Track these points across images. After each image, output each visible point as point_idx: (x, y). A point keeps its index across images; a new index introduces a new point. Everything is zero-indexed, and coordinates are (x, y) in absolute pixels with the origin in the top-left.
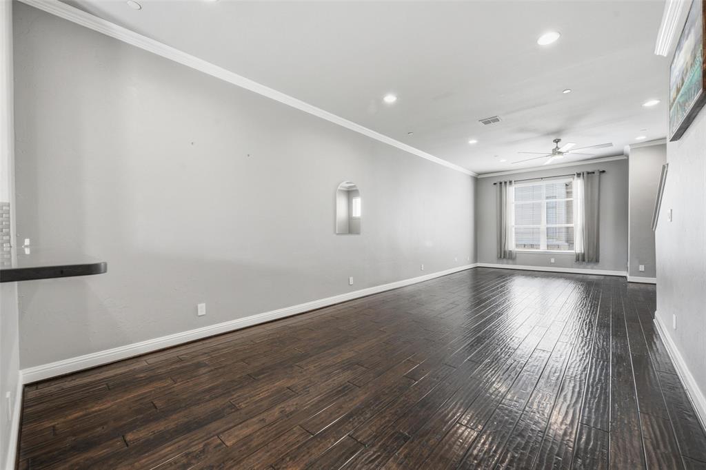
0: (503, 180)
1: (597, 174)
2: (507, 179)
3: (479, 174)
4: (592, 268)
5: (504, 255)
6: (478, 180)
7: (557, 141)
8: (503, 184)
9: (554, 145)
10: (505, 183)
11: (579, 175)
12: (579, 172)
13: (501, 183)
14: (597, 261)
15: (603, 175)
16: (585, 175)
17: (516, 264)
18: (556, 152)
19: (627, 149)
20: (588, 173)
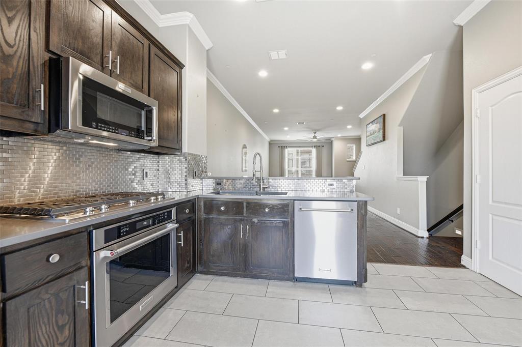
0: (283, 145)
3: (271, 141)
6: (271, 145)
7: (315, 133)
9: (314, 135)
11: (314, 147)
18: (315, 138)
20: (320, 146)
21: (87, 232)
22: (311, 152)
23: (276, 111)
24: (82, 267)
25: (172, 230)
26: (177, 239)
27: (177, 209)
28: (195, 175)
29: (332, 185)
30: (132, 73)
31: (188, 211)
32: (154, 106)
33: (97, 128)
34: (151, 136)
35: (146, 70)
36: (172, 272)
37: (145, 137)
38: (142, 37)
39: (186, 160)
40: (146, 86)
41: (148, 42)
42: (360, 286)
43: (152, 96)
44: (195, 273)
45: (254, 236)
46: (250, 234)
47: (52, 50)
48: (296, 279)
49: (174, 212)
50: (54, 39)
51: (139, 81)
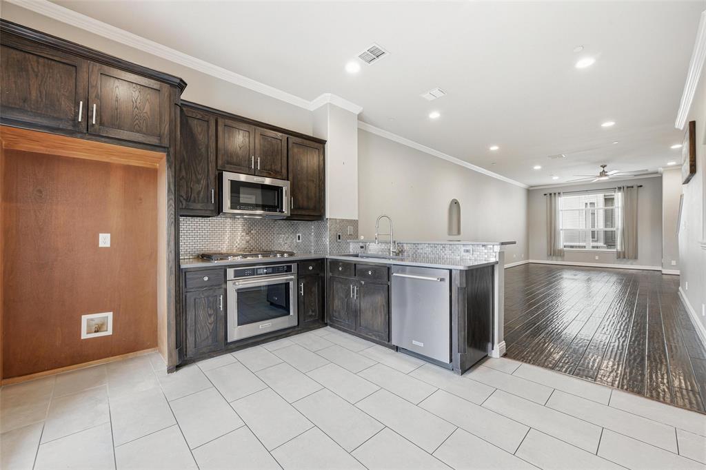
0: (552, 192)
1: (635, 188)
2: (557, 192)
3: (532, 187)
4: (632, 264)
5: (554, 252)
6: (530, 192)
7: (604, 167)
8: (553, 195)
9: (602, 169)
10: (555, 194)
11: (620, 188)
12: (619, 186)
13: (551, 194)
14: (636, 258)
15: (640, 188)
16: (625, 189)
17: (563, 261)
18: (603, 174)
19: (661, 169)
20: (628, 187)
21: (224, 269)
22: (613, 199)
24: (221, 288)
25: (291, 279)
26: (299, 289)
27: (298, 265)
28: (339, 238)
29: (467, 251)
30: (271, 165)
31: (311, 268)
32: (286, 186)
33: (240, 209)
34: (282, 208)
35: (285, 159)
36: (291, 313)
37: (278, 210)
38: (280, 134)
39: (328, 225)
40: (284, 171)
41: (287, 136)
42: (458, 373)
43: (290, 178)
44: (326, 325)
45: (362, 298)
46: (359, 295)
47: (219, 168)
48: (397, 349)
49: (294, 266)
50: (220, 162)
51: (279, 169)
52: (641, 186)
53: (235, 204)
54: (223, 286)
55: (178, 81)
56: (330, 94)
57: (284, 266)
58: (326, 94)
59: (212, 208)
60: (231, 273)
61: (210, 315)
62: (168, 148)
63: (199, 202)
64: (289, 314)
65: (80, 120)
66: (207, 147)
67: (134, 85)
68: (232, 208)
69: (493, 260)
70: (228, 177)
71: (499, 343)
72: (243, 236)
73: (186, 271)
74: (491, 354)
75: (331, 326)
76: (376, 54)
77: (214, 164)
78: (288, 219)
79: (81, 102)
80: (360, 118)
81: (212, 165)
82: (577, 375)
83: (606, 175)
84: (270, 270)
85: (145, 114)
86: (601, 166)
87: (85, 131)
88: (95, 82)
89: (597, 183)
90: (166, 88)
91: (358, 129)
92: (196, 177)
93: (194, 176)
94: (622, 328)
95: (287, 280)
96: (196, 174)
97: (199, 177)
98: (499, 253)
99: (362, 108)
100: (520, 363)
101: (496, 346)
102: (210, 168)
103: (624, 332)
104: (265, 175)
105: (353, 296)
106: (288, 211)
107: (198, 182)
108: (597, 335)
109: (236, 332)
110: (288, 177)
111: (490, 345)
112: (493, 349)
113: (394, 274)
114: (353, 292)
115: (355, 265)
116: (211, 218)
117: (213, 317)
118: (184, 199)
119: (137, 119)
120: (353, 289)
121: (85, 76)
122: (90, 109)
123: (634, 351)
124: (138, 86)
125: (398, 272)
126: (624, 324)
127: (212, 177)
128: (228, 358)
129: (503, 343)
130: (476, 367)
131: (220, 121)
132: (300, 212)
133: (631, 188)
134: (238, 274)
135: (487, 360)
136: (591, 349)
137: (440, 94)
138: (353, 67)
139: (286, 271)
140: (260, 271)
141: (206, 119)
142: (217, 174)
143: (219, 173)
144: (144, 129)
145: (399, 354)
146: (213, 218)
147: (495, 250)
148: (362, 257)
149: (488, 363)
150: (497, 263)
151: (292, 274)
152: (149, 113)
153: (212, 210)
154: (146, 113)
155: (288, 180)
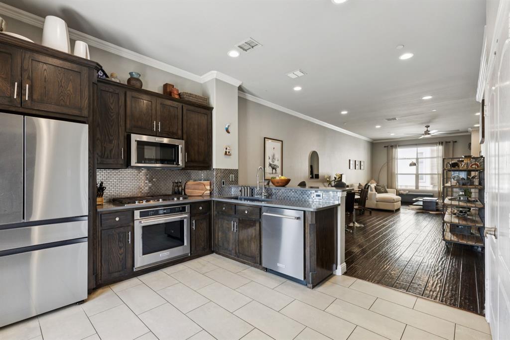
0: (389, 145)
1: (452, 143)
2: (394, 144)
3: (375, 140)
6: (374, 145)
10: (392, 146)
11: (440, 143)
12: (440, 141)
16: (444, 144)
18: (427, 132)
19: (470, 130)
20: (446, 142)
21: (132, 211)
23: (344, 113)
24: (130, 226)
25: (185, 218)
26: (191, 224)
27: (190, 206)
28: (223, 184)
29: (319, 196)
30: (169, 128)
31: (201, 208)
32: (181, 145)
33: (144, 163)
34: (178, 162)
35: (180, 122)
36: (185, 243)
37: (175, 163)
38: (177, 103)
39: (214, 173)
40: (180, 132)
41: (182, 104)
42: (310, 288)
43: (185, 137)
44: (212, 252)
45: (240, 231)
46: (238, 229)
47: (127, 131)
48: (266, 270)
49: (187, 208)
50: (128, 126)
51: (175, 131)
52: (456, 142)
53: (140, 159)
54: (131, 224)
55: (95, 65)
56: (216, 72)
57: (179, 208)
58: (213, 72)
59: (121, 162)
60: (137, 214)
61: (120, 248)
62: (87, 117)
63: (111, 158)
64: (183, 244)
65: (15, 97)
66: (118, 114)
67: (60, 69)
68: (138, 162)
69: (337, 203)
70: (135, 138)
71: (341, 264)
72: (146, 183)
73: (102, 214)
74: (336, 272)
75: (216, 253)
76: (251, 45)
77: (123, 128)
78: (183, 169)
79: (16, 83)
80: (240, 89)
81: (122, 129)
82: (395, 287)
83: (429, 134)
84: (169, 211)
85: (69, 92)
86: (426, 127)
87: (20, 106)
88: (27, 66)
89: (423, 139)
90: (85, 71)
91: (239, 97)
92: (109, 137)
93: (107, 137)
94: (433, 252)
95: (181, 218)
96: (108, 136)
97: (111, 138)
98: (341, 197)
99: (241, 82)
100: (355, 279)
101: (339, 267)
102: (120, 131)
103: (434, 255)
104: (164, 135)
105: (234, 229)
106: (183, 163)
107: (111, 142)
108: (414, 257)
109: (141, 260)
110: (183, 136)
111: (335, 266)
112: (336, 269)
113: (264, 214)
114: (234, 227)
115: (235, 205)
116: (120, 170)
117: (123, 248)
118: (99, 156)
119: (62, 95)
120: (234, 224)
121: (19, 61)
122: (23, 88)
123: (438, 269)
124: (63, 69)
125: (267, 212)
126: (435, 248)
127: (122, 138)
128: (134, 281)
129: (344, 264)
130: (323, 283)
131: (129, 94)
132: (192, 164)
133: (448, 142)
134: (143, 215)
135: (332, 277)
136: (407, 268)
137: (301, 74)
138: (234, 54)
139: (181, 211)
140: (161, 212)
141: (117, 92)
142: (126, 136)
143: (127, 135)
144: (68, 103)
145: (268, 274)
146: (122, 170)
147: (338, 196)
148: (241, 199)
149: (332, 280)
150: (339, 205)
151: (186, 213)
152: (71, 90)
153: (122, 164)
154: (69, 90)
155: (183, 139)
